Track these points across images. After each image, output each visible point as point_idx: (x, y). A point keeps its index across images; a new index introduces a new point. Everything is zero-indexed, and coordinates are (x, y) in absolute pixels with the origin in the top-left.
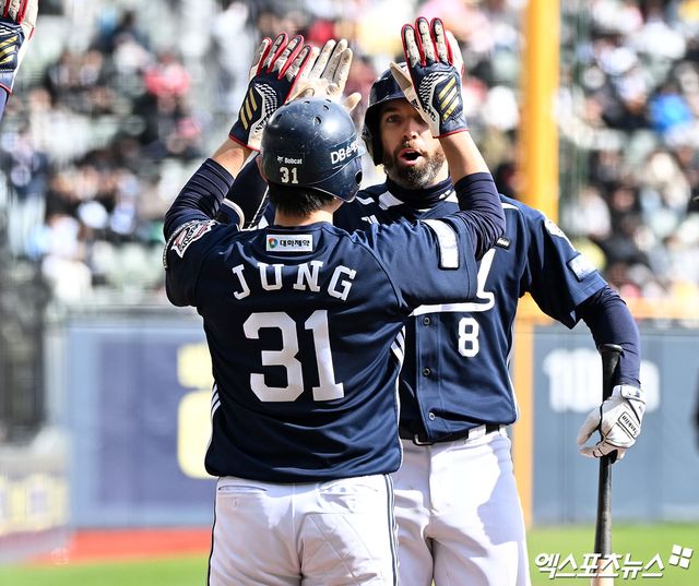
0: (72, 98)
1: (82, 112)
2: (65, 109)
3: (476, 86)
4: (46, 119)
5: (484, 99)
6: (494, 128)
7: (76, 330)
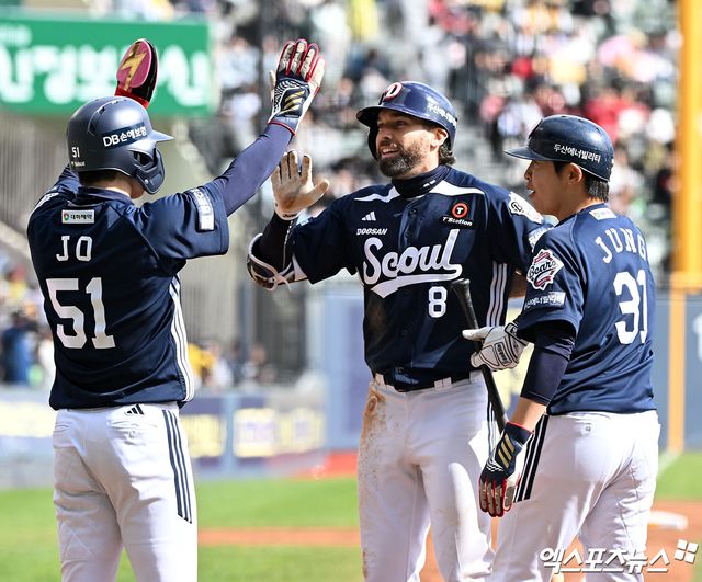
0: (329, 117)
1: (337, 127)
2: (324, 124)
3: (642, 109)
4: (309, 133)
5: (648, 119)
6: (656, 141)
7: (331, 297)
